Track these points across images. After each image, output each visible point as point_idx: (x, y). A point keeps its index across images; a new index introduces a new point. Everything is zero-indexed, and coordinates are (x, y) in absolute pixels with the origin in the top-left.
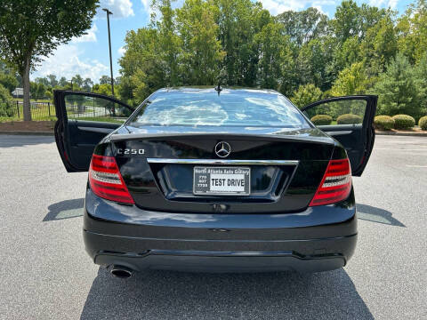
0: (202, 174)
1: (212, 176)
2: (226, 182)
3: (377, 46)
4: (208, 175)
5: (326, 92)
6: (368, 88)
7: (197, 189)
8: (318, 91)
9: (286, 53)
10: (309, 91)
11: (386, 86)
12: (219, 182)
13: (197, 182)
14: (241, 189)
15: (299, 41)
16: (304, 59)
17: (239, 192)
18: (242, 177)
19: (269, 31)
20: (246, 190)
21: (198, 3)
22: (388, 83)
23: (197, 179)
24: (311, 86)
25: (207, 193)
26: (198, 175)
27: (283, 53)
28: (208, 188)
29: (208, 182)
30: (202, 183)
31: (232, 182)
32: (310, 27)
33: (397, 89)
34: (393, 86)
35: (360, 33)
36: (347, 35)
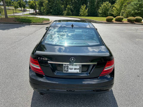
0: (66, 66)
1: (69, 67)
2: (73, 69)
4: (68, 67)
5: (113, 5)
6: (128, 4)
7: (64, 71)
8: (110, 4)
10: (107, 4)
11: (134, 4)
12: (71, 69)
13: (64, 69)
14: (78, 71)
17: (77, 72)
18: (79, 67)
20: (80, 71)
22: (135, 2)
23: (64, 68)
24: (108, 2)
25: (68, 72)
26: (64, 66)
28: (68, 71)
29: (68, 69)
30: (66, 69)
31: (75, 69)
33: (138, 5)
34: (137, 4)
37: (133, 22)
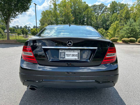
0: (62, 52)
1: (66, 53)
2: (71, 55)
3: (123, 16)
5: (107, 31)
6: (121, 30)
8: (104, 31)
9: (94, 18)
12: (69, 55)
13: (60, 55)
15: (98, 14)
16: (100, 20)
17: (76, 59)
18: (77, 53)
19: (88, 11)
20: (78, 58)
21: (65, 2)
22: (127, 28)
24: (102, 29)
25: (64, 59)
27: (93, 18)
28: (65, 57)
29: (65, 55)
30: (62, 55)
31: (73, 55)
32: (102, 10)
33: (130, 30)
34: (129, 29)
35: (118, 12)
36: (114, 12)
37: (128, 43)
